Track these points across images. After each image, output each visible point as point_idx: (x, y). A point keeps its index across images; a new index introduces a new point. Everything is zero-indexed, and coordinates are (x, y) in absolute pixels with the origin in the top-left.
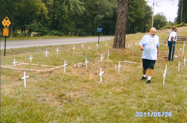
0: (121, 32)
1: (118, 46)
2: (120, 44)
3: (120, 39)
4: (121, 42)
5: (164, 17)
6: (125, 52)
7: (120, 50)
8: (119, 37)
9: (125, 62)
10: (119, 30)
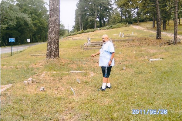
0: (55, 42)
1: (52, 56)
2: (54, 54)
3: (54, 48)
4: (56, 51)
5: (63, 25)
6: (61, 61)
7: (55, 60)
8: (53, 46)
9: (73, 73)
10: (53, 39)
